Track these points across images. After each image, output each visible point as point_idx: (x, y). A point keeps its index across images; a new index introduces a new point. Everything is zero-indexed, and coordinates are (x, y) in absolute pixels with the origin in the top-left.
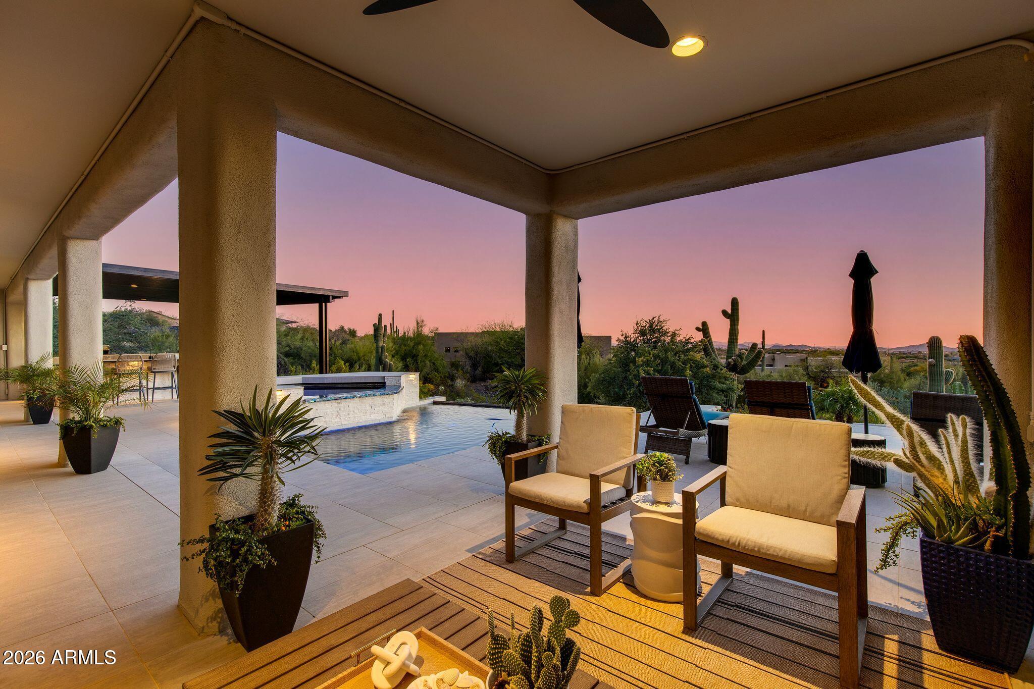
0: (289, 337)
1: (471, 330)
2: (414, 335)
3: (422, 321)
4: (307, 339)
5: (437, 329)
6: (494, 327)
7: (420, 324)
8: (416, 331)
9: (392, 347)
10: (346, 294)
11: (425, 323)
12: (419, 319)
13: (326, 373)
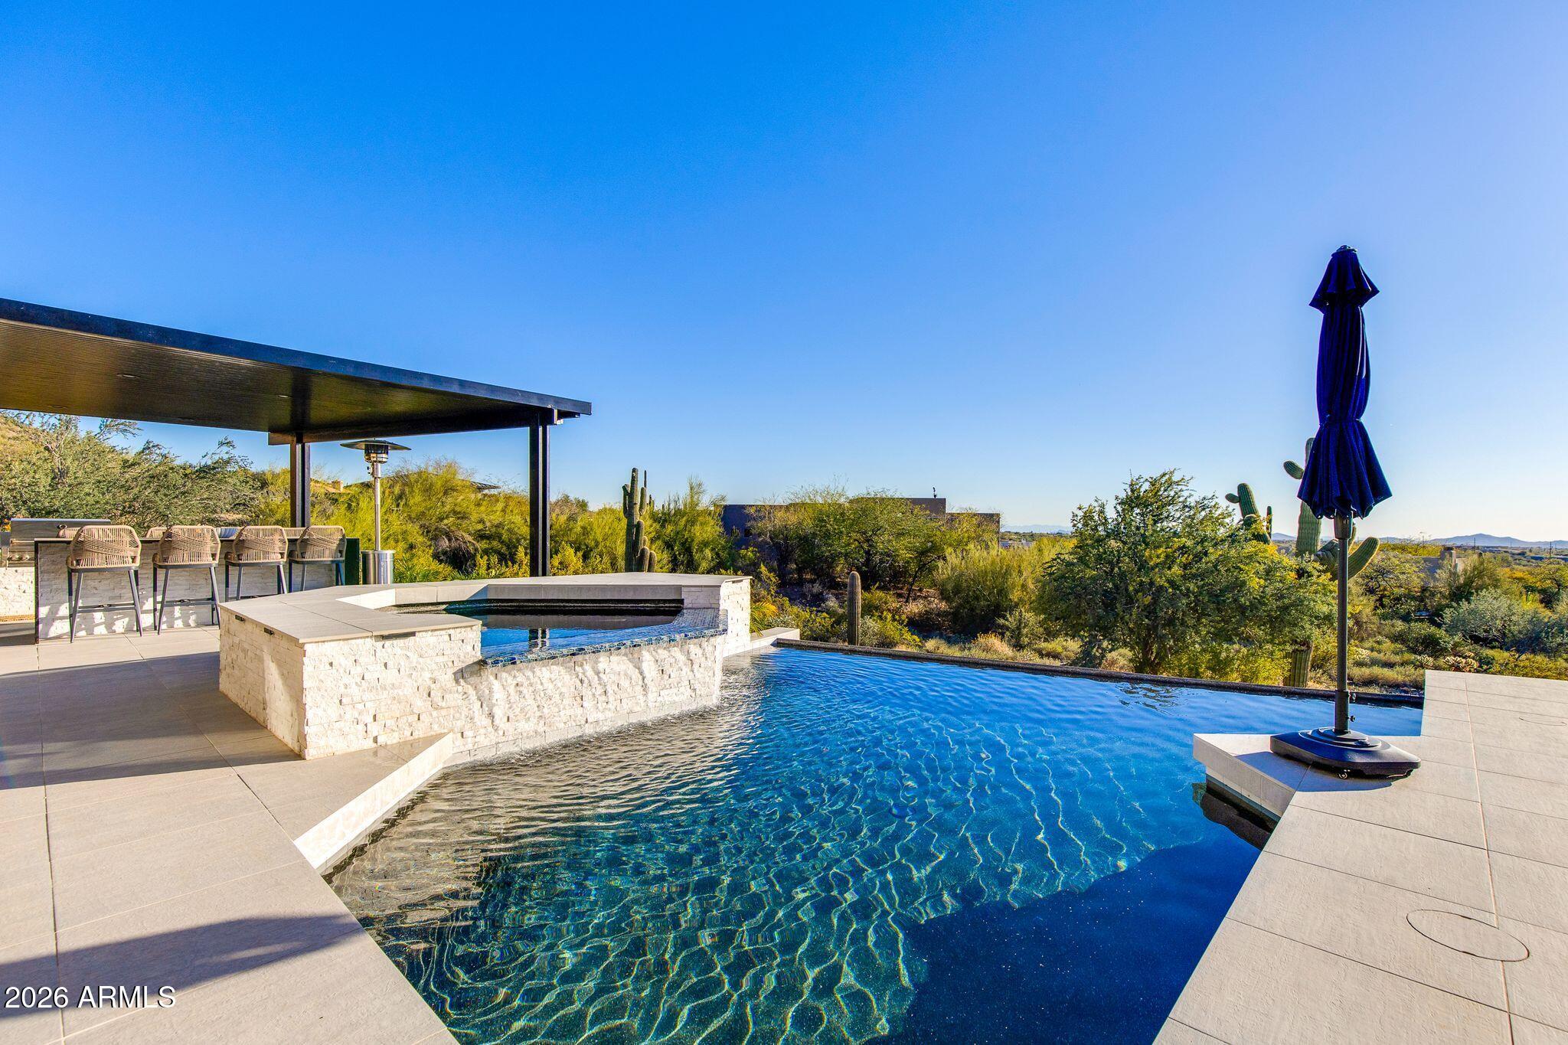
0: (483, 508)
1: (780, 501)
2: (685, 505)
3: (700, 485)
4: (512, 511)
5: (723, 499)
6: (812, 497)
7: (695, 489)
8: (689, 500)
9: (651, 526)
10: (585, 408)
11: (704, 488)
12: (694, 481)
13: (544, 574)
